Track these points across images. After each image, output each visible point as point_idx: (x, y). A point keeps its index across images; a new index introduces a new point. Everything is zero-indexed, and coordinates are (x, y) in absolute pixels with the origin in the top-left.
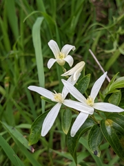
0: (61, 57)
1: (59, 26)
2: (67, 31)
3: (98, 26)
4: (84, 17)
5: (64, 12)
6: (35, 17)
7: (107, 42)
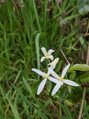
0: (48, 56)
1: (47, 37)
2: (50, 39)
3: (63, 38)
4: (57, 33)
5: (49, 30)
6: (37, 33)
7: (67, 44)
